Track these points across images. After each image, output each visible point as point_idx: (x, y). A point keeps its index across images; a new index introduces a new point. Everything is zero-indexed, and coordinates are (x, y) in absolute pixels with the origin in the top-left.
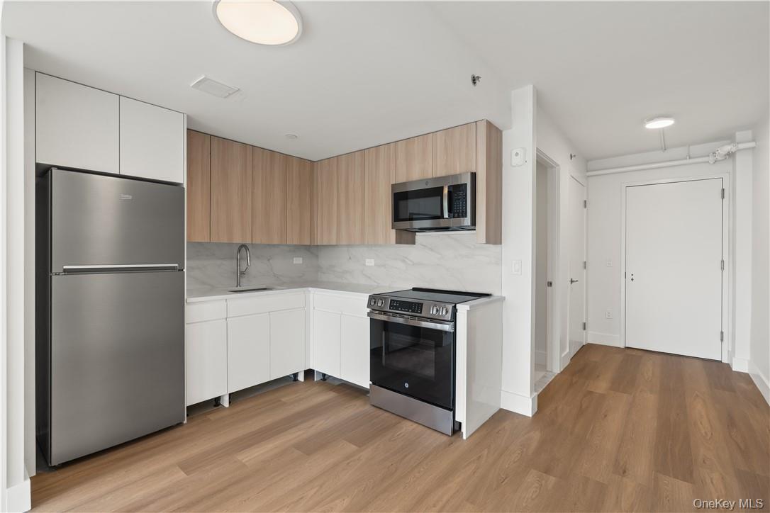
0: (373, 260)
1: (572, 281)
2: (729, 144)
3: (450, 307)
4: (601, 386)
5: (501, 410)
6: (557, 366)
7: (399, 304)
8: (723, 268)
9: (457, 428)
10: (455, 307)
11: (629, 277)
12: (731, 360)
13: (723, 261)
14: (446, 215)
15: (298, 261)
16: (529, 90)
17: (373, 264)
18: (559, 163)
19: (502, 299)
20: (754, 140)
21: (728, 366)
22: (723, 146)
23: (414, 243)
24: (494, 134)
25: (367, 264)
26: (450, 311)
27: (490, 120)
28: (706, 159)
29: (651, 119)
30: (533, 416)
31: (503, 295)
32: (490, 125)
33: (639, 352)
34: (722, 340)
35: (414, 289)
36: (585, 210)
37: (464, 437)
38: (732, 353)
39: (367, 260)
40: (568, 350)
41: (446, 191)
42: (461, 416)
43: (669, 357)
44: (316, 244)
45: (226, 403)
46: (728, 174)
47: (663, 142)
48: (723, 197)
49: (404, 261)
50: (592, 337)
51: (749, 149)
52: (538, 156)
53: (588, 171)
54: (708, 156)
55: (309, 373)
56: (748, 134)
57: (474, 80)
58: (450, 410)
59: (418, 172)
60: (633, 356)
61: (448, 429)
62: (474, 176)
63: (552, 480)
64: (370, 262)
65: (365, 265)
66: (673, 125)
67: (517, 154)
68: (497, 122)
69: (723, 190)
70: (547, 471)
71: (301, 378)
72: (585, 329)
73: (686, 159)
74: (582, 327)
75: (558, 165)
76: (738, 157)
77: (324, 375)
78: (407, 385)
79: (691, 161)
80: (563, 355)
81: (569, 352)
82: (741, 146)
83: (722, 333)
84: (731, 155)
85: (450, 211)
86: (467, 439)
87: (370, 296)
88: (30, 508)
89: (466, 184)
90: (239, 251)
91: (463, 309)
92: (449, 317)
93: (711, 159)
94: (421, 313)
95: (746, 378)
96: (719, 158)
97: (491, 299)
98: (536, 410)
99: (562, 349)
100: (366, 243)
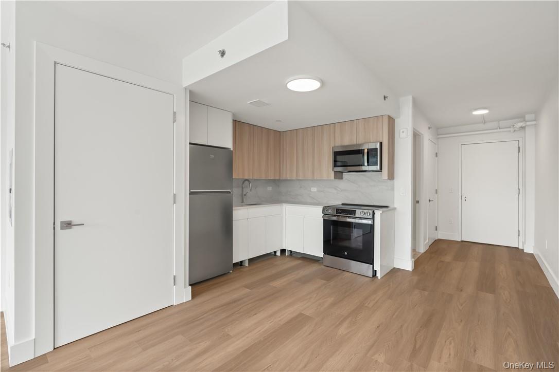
0: (316, 188)
1: (430, 201)
2: (521, 122)
3: (371, 212)
4: (448, 258)
5: (394, 268)
6: (422, 249)
7: (340, 211)
8: (519, 193)
9: (375, 273)
10: (374, 212)
11: (463, 199)
12: (523, 246)
13: (519, 189)
14: (366, 164)
15: (269, 189)
16: (410, 98)
17: (316, 190)
18: (422, 133)
19: (395, 209)
20: (535, 120)
21: (523, 250)
22: (519, 122)
23: (342, 179)
24: (391, 121)
25: (312, 190)
26: (371, 213)
27: (390, 115)
28: (509, 129)
29: (476, 110)
30: (413, 270)
31: (395, 206)
32: (389, 117)
33: (470, 244)
34: (519, 235)
35: (343, 204)
36: (437, 158)
37: (379, 278)
38: (524, 243)
39: (312, 188)
40: (427, 241)
41: (366, 151)
42: (377, 267)
43: (487, 246)
44: (282, 179)
45: (247, 264)
46: (521, 139)
47: (483, 120)
48: (519, 152)
49: (335, 189)
50: (441, 235)
51: (532, 125)
52: (414, 132)
53: (438, 135)
54: (510, 127)
55: (283, 251)
56: (531, 116)
57: (385, 98)
58: (371, 264)
59: (348, 140)
60: (466, 245)
61: (370, 274)
62: (381, 144)
63: (426, 293)
64: (314, 189)
65: (311, 191)
66: (489, 113)
67: (403, 132)
68: (392, 115)
69: (519, 147)
70: (424, 290)
71: (278, 254)
72: (436, 230)
73: (497, 129)
74: (435, 229)
75: (422, 134)
76: (527, 129)
77: (291, 251)
78: (346, 253)
79: (500, 130)
80: (425, 243)
81: (428, 242)
82: (528, 123)
83: (519, 231)
84: (523, 128)
85: (368, 162)
86: (381, 278)
87: (323, 207)
88: (191, 299)
89: (377, 148)
90: (244, 182)
91: (378, 213)
92: (371, 217)
93: (512, 129)
94: (355, 215)
95: (532, 256)
96: (516, 129)
97: (389, 208)
98: (413, 268)
99: (425, 240)
100: (315, 178)
